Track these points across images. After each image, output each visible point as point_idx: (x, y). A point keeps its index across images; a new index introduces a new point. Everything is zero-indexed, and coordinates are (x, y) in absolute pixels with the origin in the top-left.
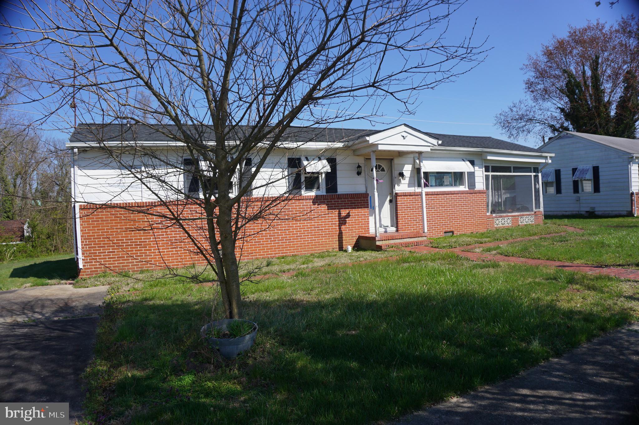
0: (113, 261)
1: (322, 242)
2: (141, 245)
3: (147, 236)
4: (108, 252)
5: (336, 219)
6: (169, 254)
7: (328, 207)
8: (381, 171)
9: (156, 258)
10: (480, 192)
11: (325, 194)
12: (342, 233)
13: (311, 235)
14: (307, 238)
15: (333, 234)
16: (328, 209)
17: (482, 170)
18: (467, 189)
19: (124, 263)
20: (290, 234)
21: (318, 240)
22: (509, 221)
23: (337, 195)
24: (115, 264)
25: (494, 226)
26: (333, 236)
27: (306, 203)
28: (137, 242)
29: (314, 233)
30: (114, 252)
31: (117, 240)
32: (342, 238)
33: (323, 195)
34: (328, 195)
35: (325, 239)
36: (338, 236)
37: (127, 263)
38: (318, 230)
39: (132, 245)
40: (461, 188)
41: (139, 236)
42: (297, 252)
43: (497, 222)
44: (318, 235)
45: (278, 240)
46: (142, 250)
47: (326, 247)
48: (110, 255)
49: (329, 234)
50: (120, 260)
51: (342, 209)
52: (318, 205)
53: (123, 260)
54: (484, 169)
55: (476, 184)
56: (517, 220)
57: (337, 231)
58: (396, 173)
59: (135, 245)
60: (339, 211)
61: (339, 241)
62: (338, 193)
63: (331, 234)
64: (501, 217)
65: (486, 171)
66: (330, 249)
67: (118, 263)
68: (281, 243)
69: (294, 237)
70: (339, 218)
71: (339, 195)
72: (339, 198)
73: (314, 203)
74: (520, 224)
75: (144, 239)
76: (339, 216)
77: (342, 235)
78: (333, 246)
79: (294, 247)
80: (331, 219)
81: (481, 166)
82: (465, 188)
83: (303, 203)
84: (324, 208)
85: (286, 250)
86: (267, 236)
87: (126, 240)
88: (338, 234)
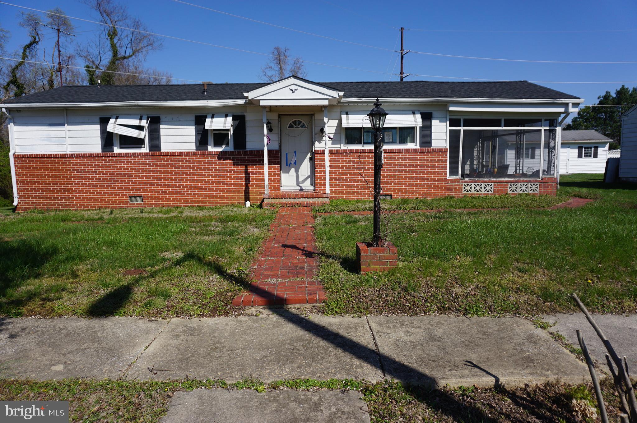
0: (43, 200)
1: (227, 196)
2: (65, 189)
3: (69, 182)
4: (38, 193)
5: (242, 174)
6: (88, 198)
7: (233, 163)
8: (301, 127)
9: (77, 200)
10: (437, 151)
11: (233, 150)
12: (249, 188)
13: (216, 189)
14: (212, 191)
15: (239, 189)
16: (234, 165)
17: (445, 124)
18: (418, 147)
19: (51, 203)
20: (195, 187)
21: (223, 193)
22: (488, 188)
23: (245, 151)
24: (44, 203)
25: (462, 192)
26: (239, 191)
27: (210, 158)
28: (61, 186)
29: (219, 186)
30: (43, 193)
31: (45, 184)
32: (249, 193)
33: (231, 151)
34: (235, 151)
35: (230, 193)
36: (245, 191)
37: (54, 203)
38: (223, 184)
39: (58, 189)
40: (410, 146)
41: (63, 182)
42: (201, 203)
43: (468, 188)
44: (223, 189)
45: (183, 192)
46: (65, 193)
47: (231, 200)
48: (40, 196)
49: (235, 189)
50: (48, 200)
51: (249, 165)
52: (223, 160)
53: (50, 200)
54: (448, 122)
55: (433, 141)
56: (505, 187)
57: (243, 186)
58: (317, 129)
59: (60, 189)
60: (246, 167)
61: (245, 196)
62: (247, 149)
63: (237, 189)
64: (475, 182)
65: (450, 126)
66: (236, 203)
67: (46, 203)
68: (186, 194)
69: (199, 189)
70: (245, 174)
71: (247, 151)
72: (245, 155)
73: (219, 159)
74: (509, 192)
75: (67, 184)
76: (245, 172)
77: (249, 191)
78: (239, 200)
79: (199, 198)
80: (237, 174)
81: (445, 119)
82: (416, 145)
83: (208, 158)
84: (229, 163)
85: (191, 201)
86: (173, 187)
87: (52, 184)
88: (244, 190)
